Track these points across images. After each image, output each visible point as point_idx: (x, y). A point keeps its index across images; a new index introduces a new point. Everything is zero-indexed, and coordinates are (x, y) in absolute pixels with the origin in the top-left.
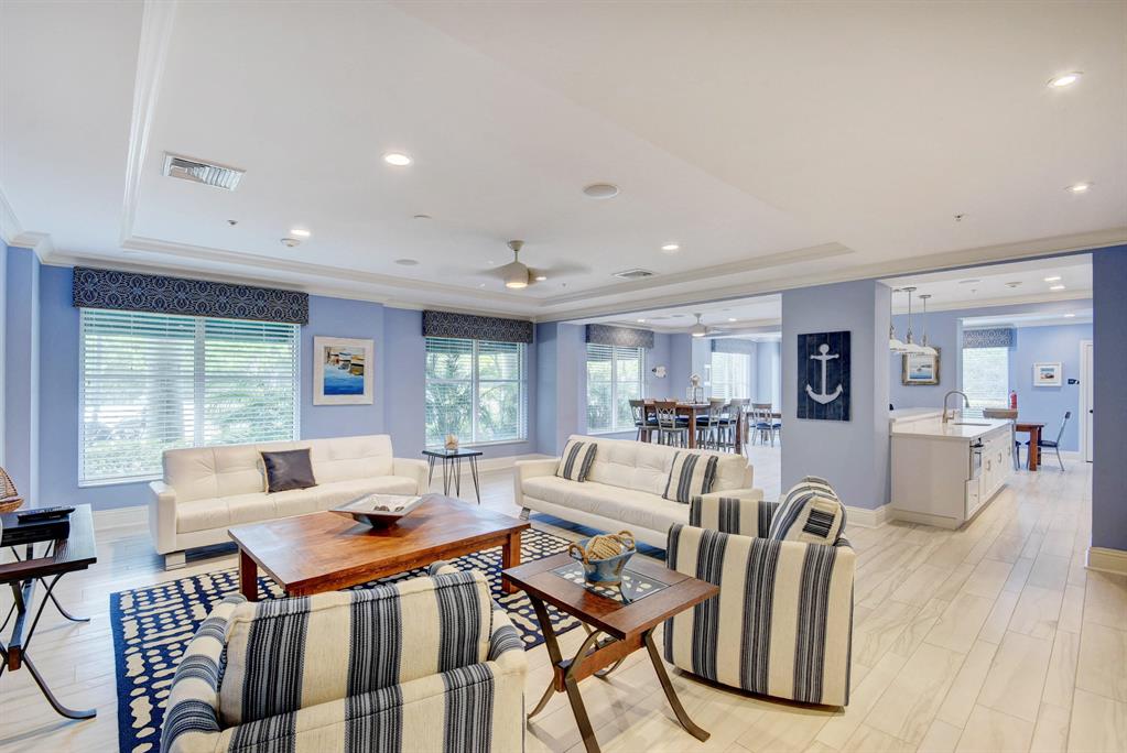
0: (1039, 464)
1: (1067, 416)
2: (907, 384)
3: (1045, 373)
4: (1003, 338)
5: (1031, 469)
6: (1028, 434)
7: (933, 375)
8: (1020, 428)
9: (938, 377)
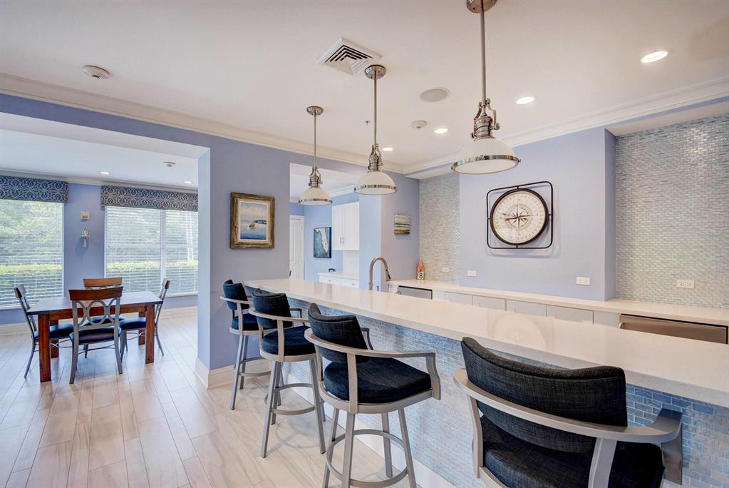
2: (236, 246)
7: (268, 236)
9: (273, 238)
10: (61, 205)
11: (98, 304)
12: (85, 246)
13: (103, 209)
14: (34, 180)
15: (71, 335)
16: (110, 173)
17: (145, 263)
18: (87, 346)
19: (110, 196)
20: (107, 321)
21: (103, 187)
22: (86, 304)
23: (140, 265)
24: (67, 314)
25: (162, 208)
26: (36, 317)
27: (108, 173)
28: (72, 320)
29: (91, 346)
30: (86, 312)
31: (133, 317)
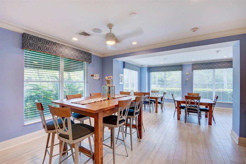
10: (181, 71)
11: (193, 101)
12: (187, 83)
13: (192, 71)
14: (174, 65)
15: (185, 109)
16: (195, 59)
17: (206, 89)
18: (189, 113)
19: (195, 67)
20: (195, 107)
21: (192, 64)
22: (190, 100)
23: (205, 89)
24: (184, 102)
25: (214, 68)
26: (176, 102)
27: (194, 60)
28: (185, 104)
29: (190, 113)
30: (189, 103)
31: (203, 107)
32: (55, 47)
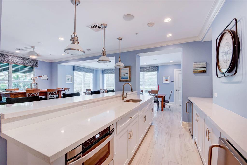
0: (164, 107)
1: (171, 92)
2: (121, 81)
3: (166, 79)
4: (156, 69)
5: (162, 111)
6: (161, 99)
7: (129, 77)
8: (159, 97)
9: (130, 78)
32: (3, 57)
